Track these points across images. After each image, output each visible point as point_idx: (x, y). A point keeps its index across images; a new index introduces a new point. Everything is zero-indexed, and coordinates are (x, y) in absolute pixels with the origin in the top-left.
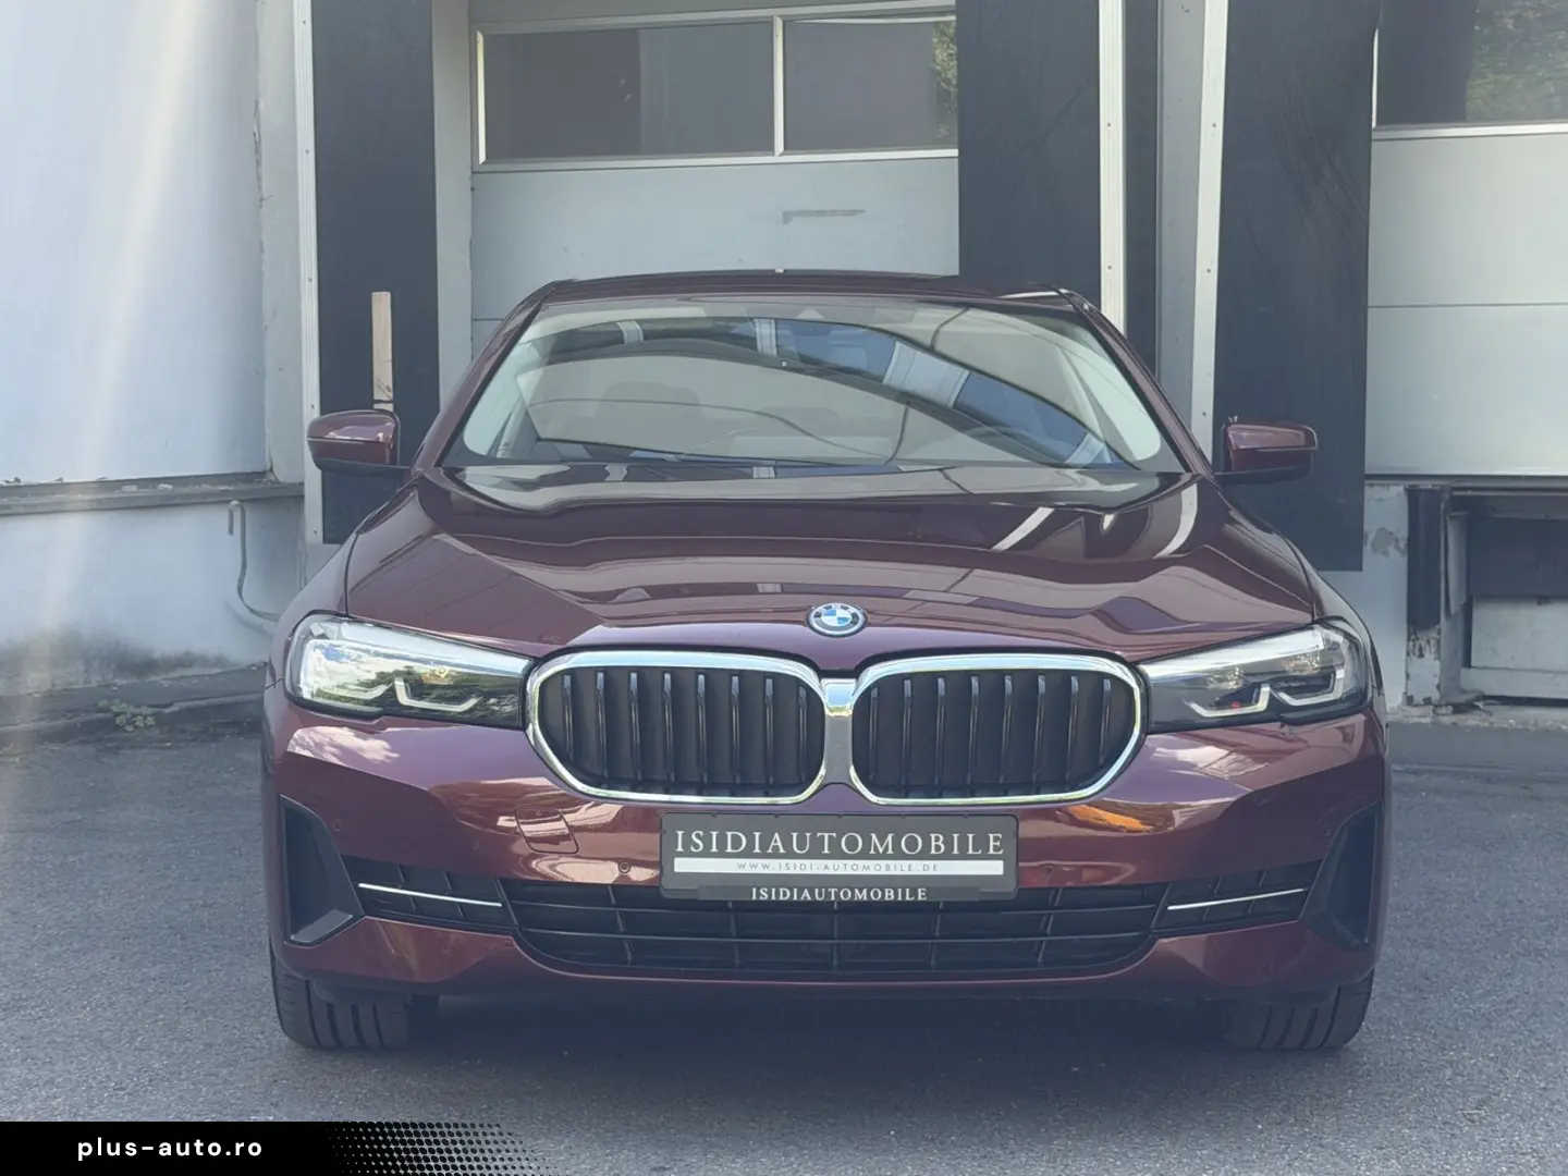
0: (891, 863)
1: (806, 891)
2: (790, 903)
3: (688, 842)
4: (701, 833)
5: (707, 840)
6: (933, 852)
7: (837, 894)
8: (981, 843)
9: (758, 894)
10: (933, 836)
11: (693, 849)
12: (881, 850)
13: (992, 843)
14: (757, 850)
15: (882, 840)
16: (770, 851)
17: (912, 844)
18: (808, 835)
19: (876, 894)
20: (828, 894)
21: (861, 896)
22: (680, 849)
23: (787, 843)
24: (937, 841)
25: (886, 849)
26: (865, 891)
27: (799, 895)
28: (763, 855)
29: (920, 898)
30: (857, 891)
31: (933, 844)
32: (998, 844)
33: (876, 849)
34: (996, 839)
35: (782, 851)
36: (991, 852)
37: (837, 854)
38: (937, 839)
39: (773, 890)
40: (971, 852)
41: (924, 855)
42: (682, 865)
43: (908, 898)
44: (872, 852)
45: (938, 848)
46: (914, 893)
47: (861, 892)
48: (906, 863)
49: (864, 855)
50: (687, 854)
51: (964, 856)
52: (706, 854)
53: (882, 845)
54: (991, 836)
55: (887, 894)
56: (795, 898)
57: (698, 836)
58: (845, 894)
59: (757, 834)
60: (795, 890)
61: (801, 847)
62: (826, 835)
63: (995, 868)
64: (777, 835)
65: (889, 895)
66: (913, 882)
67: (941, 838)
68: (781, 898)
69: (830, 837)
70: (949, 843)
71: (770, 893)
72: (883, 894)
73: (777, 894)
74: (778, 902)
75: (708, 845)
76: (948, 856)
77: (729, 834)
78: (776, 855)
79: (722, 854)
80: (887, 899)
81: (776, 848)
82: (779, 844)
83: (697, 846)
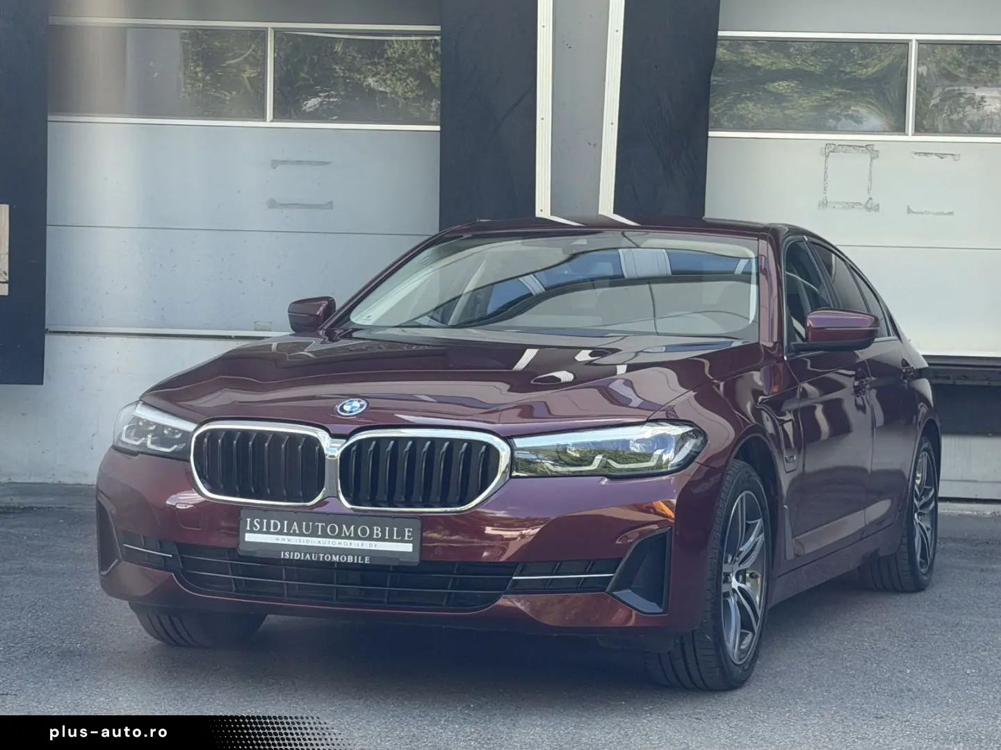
0: (352, 541)
1: (308, 555)
2: (299, 560)
3: (252, 525)
4: (259, 520)
5: (261, 524)
6: (375, 537)
7: (323, 557)
8: (401, 534)
9: (284, 555)
10: (375, 528)
11: (254, 529)
12: (348, 534)
13: (407, 534)
14: (285, 531)
15: (348, 529)
16: (292, 532)
17: (364, 531)
18: (311, 524)
19: (343, 559)
20: (319, 557)
21: (336, 559)
22: (248, 528)
23: (300, 527)
24: (377, 531)
25: (350, 534)
26: (338, 556)
27: (304, 557)
28: (288, 534)
29: (366, 562)
30: (334, 556)
31: (375, 532)
32: (410, 534)
33: (345, 534)
34: (409, 531)
35: (297, 532)
36: (406, 538)
37: (325, 535)
38: (377, 530)
39: (292, 553)
40: (395, 538)
41: (370, 538)
42: (249, 537)
43: (359, 562)
44: (343, 535)
45: (377, 535)
46: (363, 559)
47: (336, 556)
48: (360, 542)
49: (339, 536)
50: (251, 531)
51: (391, 540)
52: (260, 532)
53: (348, 531)
54: (407, 530)
55: (349, 559)
56: (302, 558)
57: (257, 521)
58: (328, 558)
59: (286, 522)
60: (303, 554)
61: (307, 529)
62: (320, 524)
63: (408, 548)
64: (295, 523)
65: (350, 559)
66: (363, 553)
67: (380, 529)
68: (295, 558)
69: (322, 526)
70: (383, 532)
71: (290, 555)
72: (347, 559)
73: (294, 556)
74: (293, 560)
75: (262, 527)
76: (382, 539)
77: (272, 521)
78: (294, 534)
79: (268, 532)
80: (349, 561)
81: (295, 530)
82: (296, 528)
83: (256, 527)
